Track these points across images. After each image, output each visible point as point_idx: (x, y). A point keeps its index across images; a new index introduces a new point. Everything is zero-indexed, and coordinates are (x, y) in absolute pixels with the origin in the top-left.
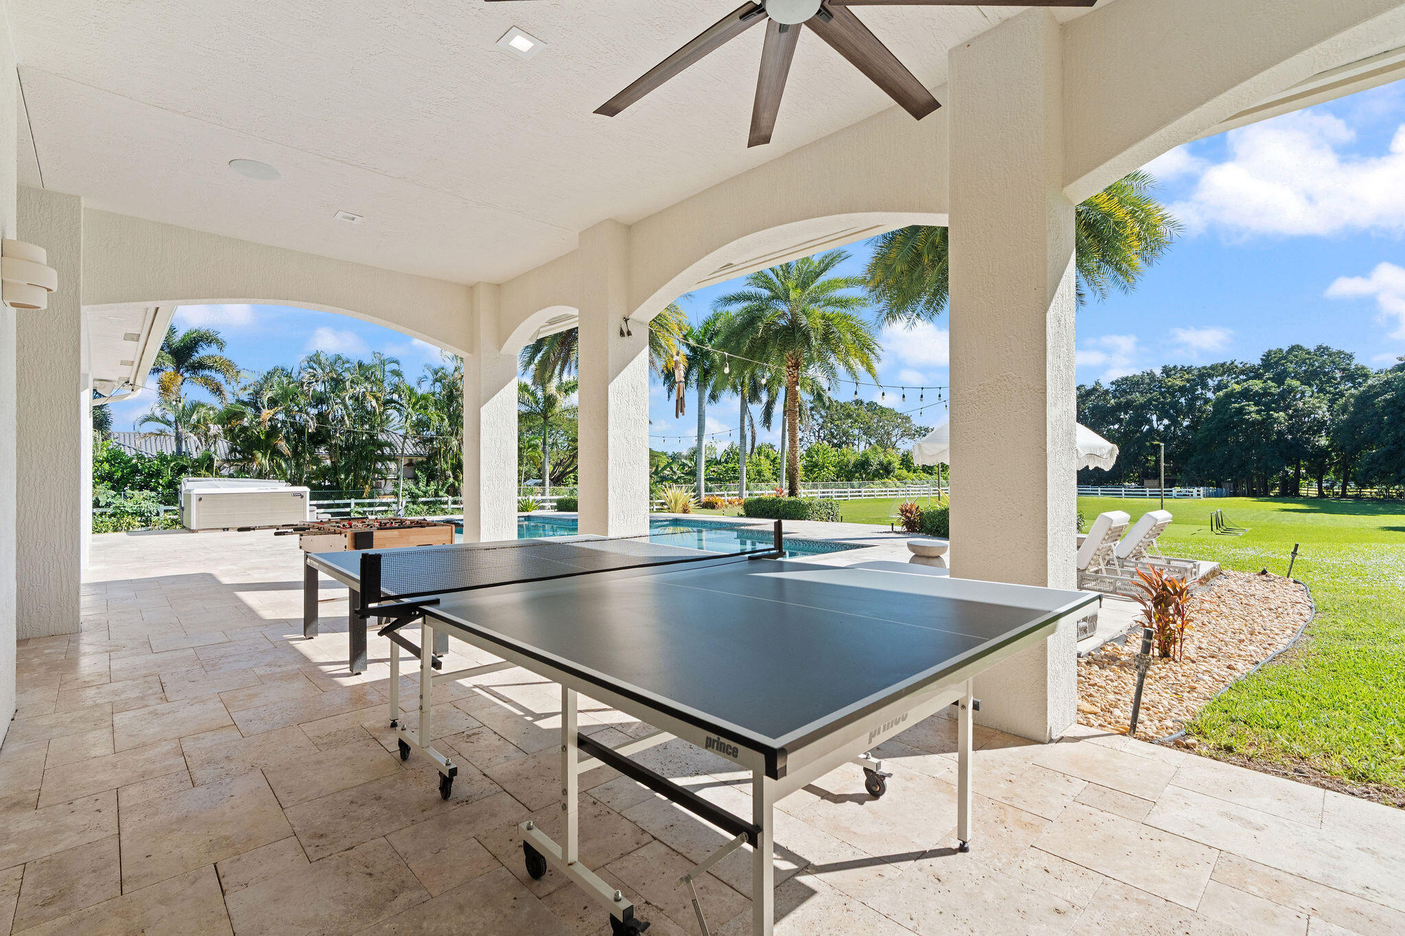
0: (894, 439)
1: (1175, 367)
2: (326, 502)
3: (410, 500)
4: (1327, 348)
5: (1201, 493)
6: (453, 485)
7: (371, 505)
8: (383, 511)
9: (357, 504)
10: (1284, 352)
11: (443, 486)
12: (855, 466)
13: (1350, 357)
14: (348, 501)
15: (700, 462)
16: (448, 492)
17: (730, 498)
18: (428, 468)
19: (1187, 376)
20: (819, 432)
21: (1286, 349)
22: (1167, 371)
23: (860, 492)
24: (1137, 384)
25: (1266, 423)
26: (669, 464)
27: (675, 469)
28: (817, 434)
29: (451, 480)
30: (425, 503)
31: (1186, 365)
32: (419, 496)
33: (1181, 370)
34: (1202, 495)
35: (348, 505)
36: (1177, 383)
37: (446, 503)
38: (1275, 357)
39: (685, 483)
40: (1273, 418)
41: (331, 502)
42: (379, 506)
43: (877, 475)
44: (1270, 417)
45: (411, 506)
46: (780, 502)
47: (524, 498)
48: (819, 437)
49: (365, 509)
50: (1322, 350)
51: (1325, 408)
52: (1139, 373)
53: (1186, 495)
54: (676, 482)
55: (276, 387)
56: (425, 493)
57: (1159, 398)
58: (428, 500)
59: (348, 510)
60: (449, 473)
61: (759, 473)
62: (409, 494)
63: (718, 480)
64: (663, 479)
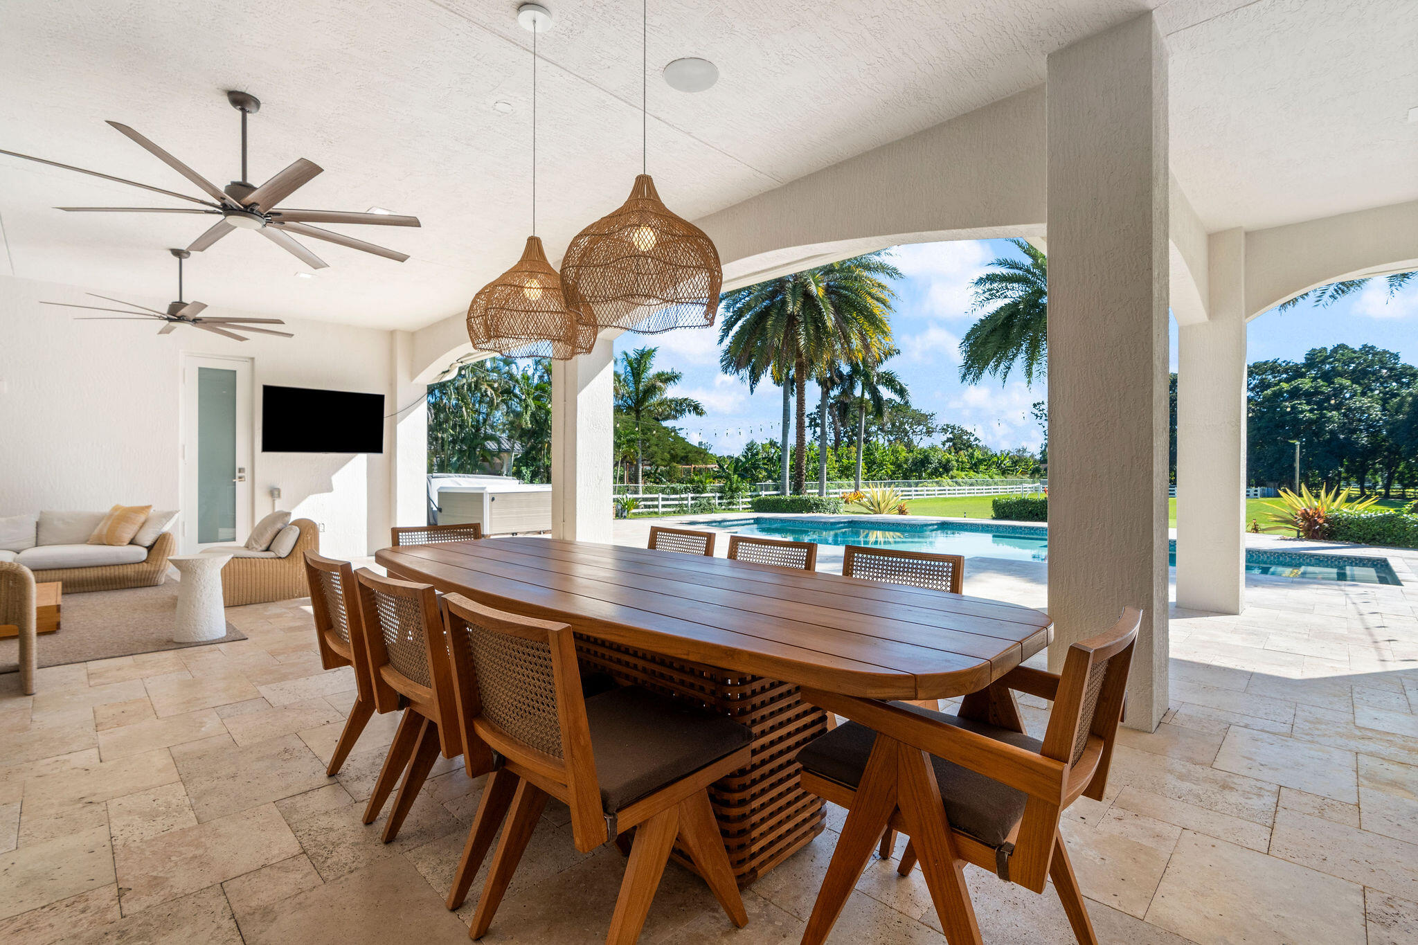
4: (1372, 348)
5: (1259, 493)
10: (1329, 351)
13: (1396, 356)
21: (1330, 348)
25: (1320, 422)
34: (1259, 495)
38: (1321, 356)
40: (1326, 417)
44: (1323, 416)
50: (1367, 349)
51: (1378, 407)
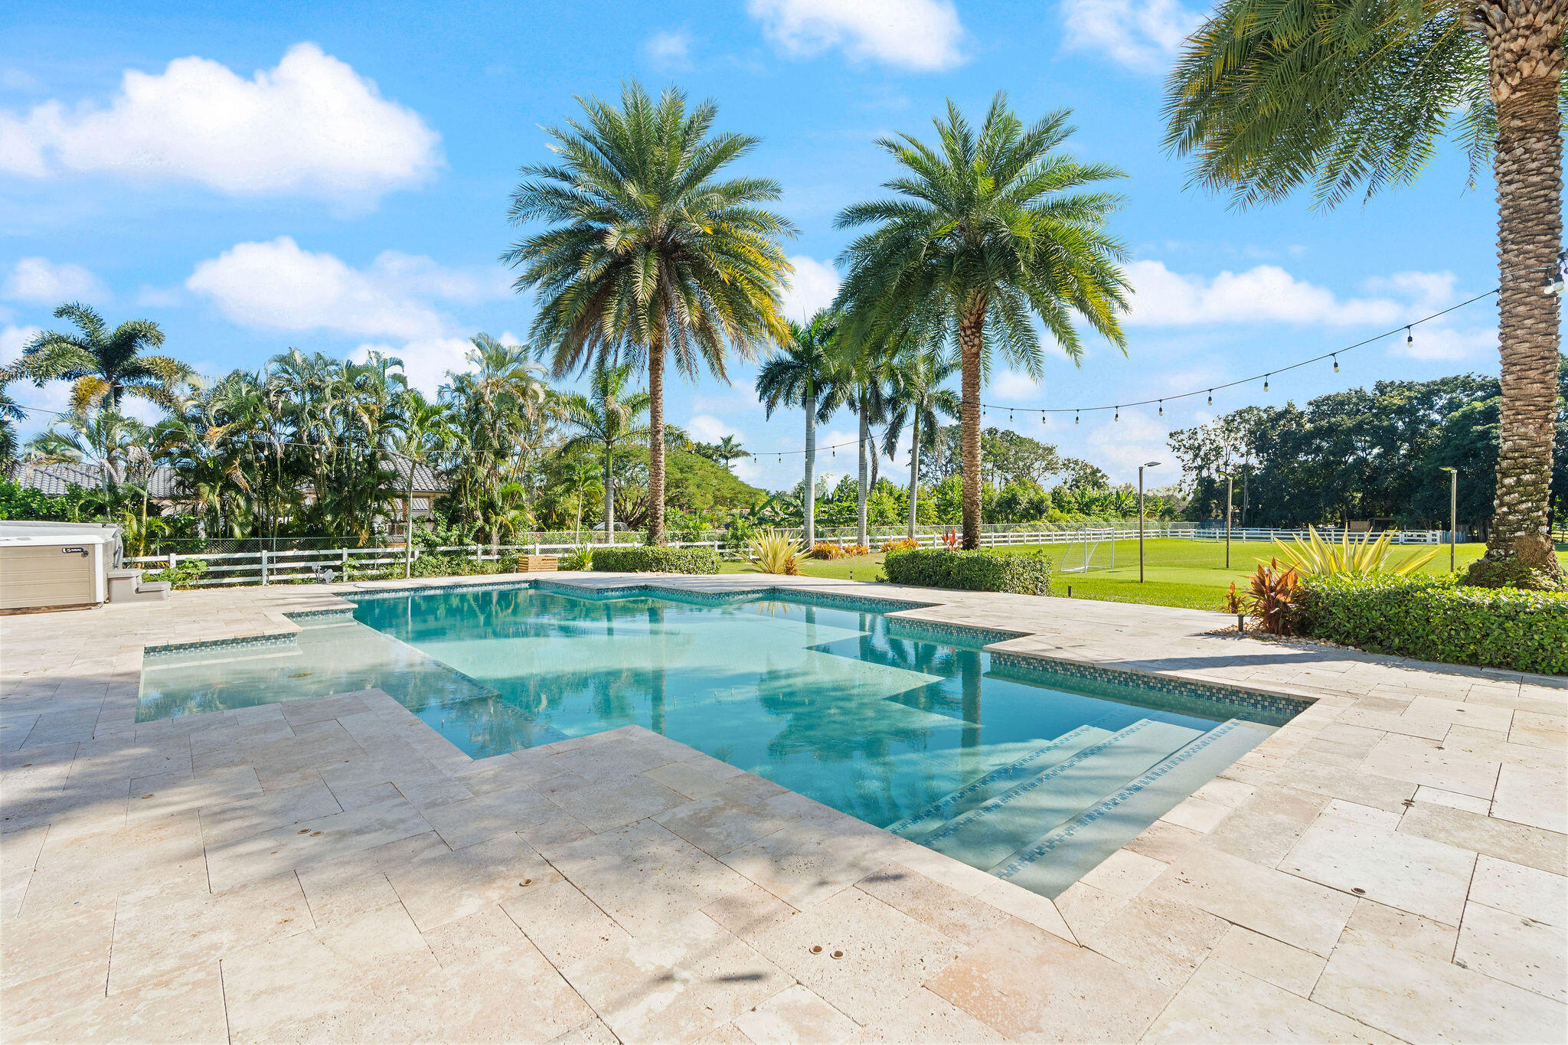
0: (1035, 474)
1: (1392, 383)
2: (307, 553)
3: (424, 549)
6: (482, 529)
7: (371, 556)
8: (387, 564)
9: (350, 555)
11: (470, 530)
12: (999, 504)
14: (339, 551)
15: (809, 499)
16: (476, 539)
17: (846, 545)
18: (449, 508)
19: (1407, 393)
20: (946, 466)
22: (1381, 388)
23: (1005, 537)
24: (1342, 403)
26: (769, 503)
27: (777, 509)
28: (944, 468)
29: (480, 523)
30: (445, 554)
31: (1406, 381)
32: (437, 545)
33: (1399, 386)
35: (339, 557)
36: (1396, 401)
37: (475, 553)
39: (790, 525)
41: (314, 552)
42: (383, 557)
43: (1026, 516)
45: (425, 557)
46: (952, 559)
47: (579, 546)
48: (947, 471)
49: (364, 562)
52: (1344, 390)
53: (1417, 541)
54: (777, 525)
55: (230, 395)
56: (445, 541)
57: (1373, 421)
58: (449, 549)
59: (338, 563)
60: (478, 513)
61: (881, 514)
62: (423, 541)
63: (831, 522)
64: (762, 521)
